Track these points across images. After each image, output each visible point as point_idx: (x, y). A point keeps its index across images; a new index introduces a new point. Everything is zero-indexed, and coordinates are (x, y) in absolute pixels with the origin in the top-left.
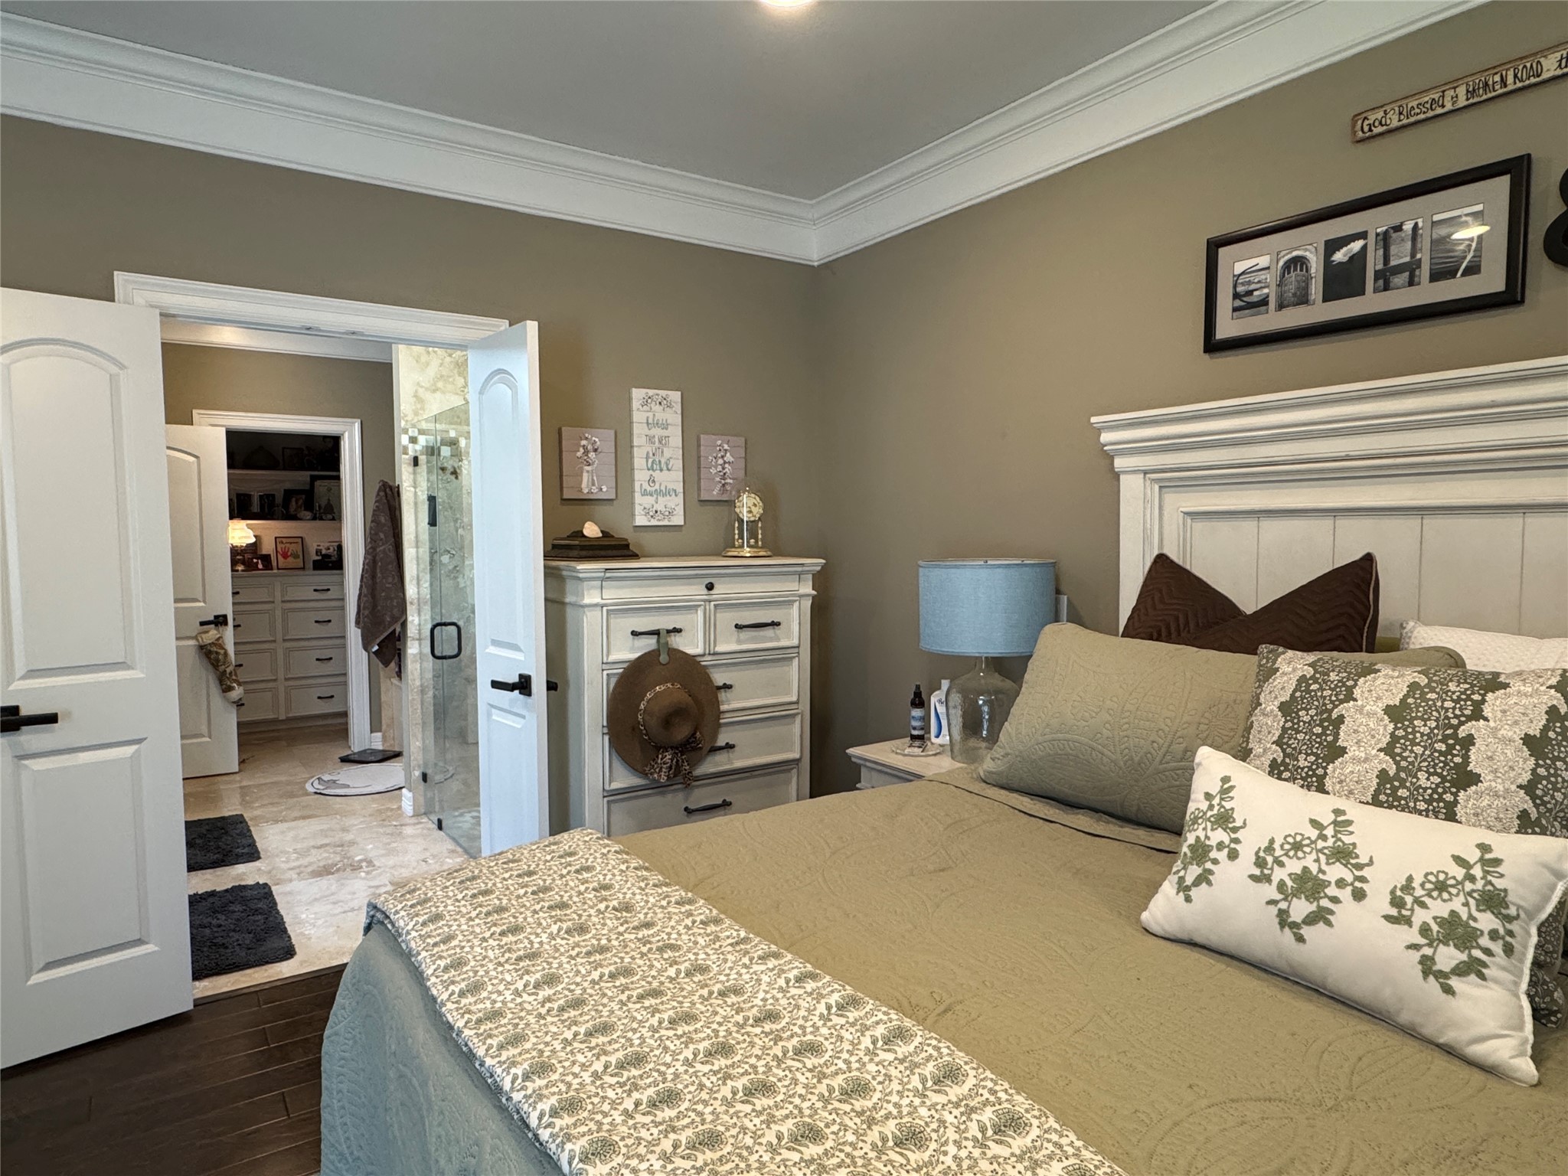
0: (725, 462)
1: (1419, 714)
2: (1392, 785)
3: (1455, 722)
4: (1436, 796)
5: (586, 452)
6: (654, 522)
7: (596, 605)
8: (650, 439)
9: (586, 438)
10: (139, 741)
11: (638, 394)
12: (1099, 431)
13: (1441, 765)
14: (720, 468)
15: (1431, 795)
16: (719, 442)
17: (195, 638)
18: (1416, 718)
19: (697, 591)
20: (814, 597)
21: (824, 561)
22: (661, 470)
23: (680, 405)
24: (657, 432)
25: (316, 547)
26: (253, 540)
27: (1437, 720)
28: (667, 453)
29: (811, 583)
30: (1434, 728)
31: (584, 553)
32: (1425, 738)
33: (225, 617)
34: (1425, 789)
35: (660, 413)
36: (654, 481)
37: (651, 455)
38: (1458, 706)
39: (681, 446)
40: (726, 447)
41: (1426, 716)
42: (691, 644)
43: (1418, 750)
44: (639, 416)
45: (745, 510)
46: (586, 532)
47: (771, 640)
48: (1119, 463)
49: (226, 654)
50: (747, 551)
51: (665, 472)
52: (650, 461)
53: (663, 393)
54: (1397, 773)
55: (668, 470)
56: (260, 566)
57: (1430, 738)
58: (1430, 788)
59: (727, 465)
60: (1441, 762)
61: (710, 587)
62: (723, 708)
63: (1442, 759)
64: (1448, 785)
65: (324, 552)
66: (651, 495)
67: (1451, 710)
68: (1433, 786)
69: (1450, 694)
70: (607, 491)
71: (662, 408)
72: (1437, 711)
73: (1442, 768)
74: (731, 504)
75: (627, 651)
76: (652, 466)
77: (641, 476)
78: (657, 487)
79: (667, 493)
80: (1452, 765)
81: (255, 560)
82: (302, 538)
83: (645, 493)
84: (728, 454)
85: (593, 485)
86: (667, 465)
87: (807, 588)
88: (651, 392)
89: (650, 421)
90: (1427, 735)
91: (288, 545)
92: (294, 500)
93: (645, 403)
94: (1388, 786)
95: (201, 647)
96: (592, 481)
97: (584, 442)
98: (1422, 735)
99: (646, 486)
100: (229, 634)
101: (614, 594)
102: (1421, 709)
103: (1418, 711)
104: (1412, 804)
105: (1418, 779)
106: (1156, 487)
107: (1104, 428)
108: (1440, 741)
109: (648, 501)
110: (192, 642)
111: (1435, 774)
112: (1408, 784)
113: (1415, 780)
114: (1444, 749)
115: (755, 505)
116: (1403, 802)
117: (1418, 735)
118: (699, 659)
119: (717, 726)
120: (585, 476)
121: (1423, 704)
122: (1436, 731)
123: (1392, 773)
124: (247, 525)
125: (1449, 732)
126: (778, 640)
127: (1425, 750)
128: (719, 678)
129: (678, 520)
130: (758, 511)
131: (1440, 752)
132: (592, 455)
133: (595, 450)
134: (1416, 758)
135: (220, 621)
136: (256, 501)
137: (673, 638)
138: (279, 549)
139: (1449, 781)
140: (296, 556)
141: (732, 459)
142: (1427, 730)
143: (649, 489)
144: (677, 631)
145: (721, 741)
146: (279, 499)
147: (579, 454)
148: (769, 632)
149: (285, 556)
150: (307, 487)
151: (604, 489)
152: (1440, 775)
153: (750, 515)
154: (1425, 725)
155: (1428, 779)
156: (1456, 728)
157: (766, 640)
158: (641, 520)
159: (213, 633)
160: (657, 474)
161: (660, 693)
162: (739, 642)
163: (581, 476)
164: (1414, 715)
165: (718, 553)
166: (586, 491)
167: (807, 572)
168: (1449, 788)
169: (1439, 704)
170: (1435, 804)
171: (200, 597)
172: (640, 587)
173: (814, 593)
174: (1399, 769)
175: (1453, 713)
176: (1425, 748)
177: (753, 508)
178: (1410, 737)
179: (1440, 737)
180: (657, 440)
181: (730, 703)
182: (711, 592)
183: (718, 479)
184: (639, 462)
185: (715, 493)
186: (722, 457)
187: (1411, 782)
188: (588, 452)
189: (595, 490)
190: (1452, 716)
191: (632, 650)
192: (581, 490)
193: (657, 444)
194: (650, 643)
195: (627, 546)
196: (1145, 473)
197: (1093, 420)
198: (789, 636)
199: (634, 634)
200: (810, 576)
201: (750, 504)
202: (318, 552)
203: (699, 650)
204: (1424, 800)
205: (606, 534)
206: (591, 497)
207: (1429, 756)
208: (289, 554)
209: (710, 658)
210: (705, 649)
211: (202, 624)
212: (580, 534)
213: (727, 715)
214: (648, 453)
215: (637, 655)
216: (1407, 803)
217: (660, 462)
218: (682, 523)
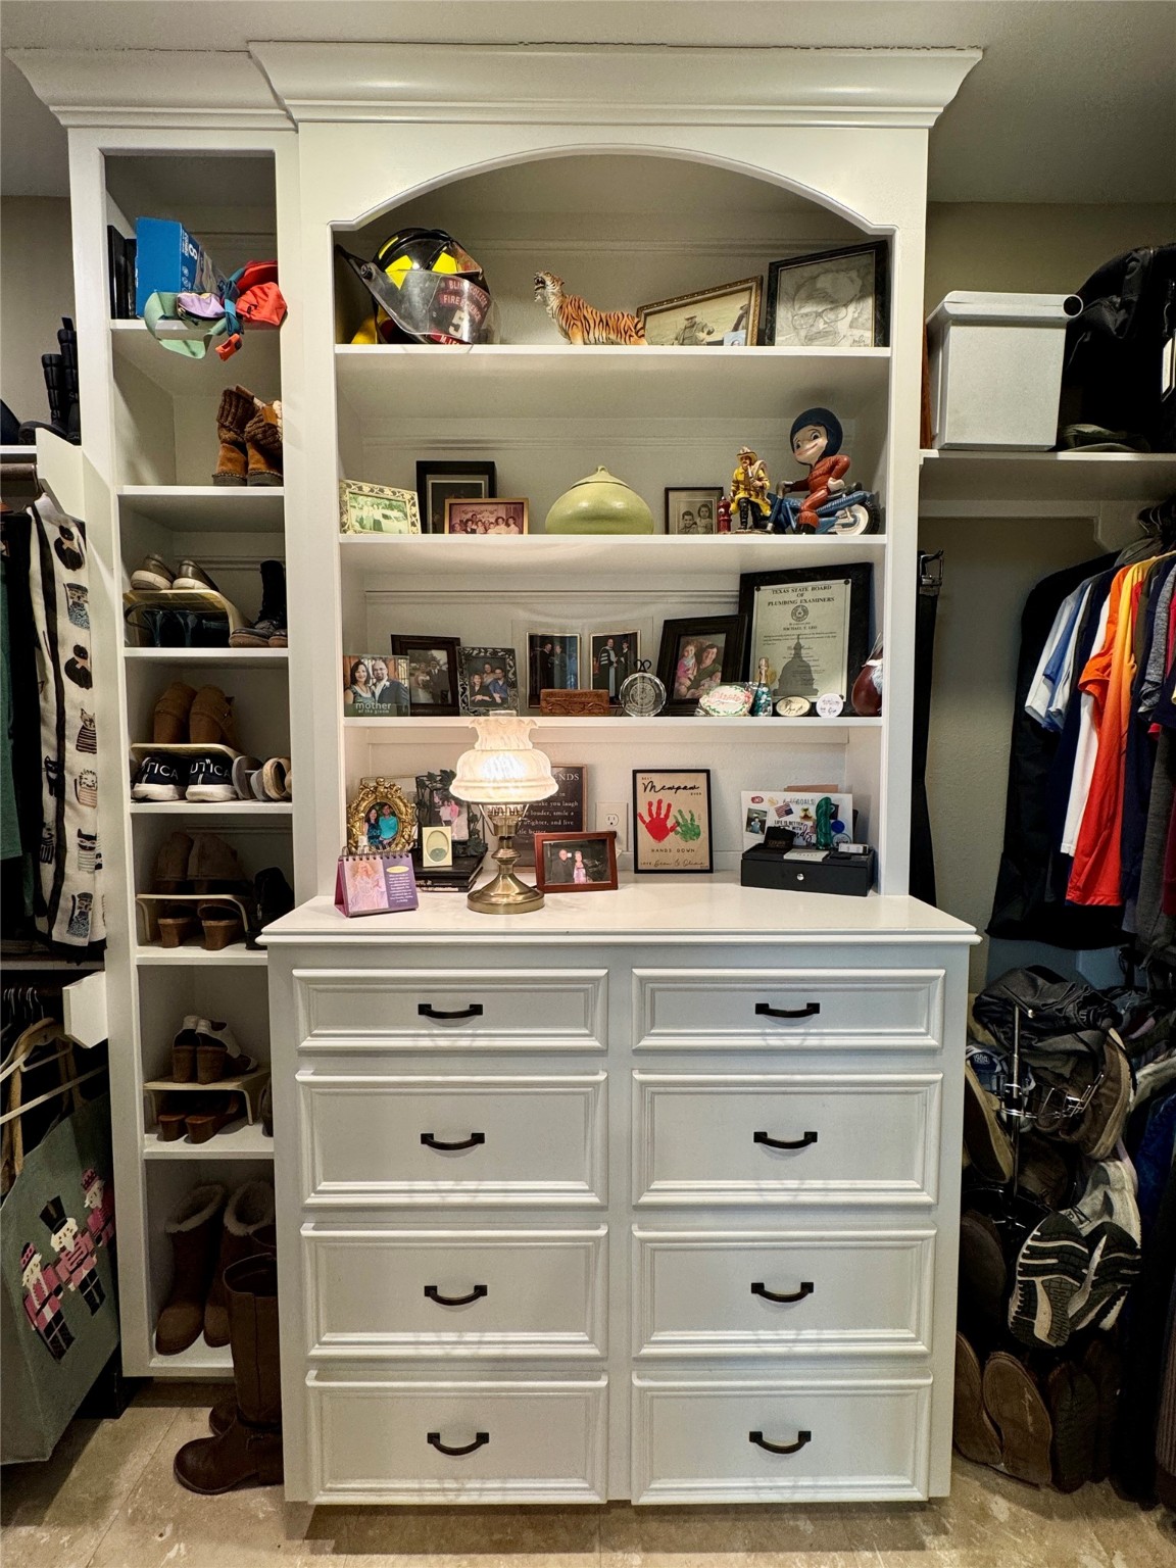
25: (747, 804)
56: (580, 876)
65: (771, 821)
81: (564, 855)
82: (708, 772)
91: (667, 797)
92: (691, 650)
124: (532, 734)
136: (584, 664)
138: (643, 809)
140: (691, 832)
146: (649, 646)
149: (659, 829)
150: (729, 610)
202: (753, 821)
208: (670, 823)
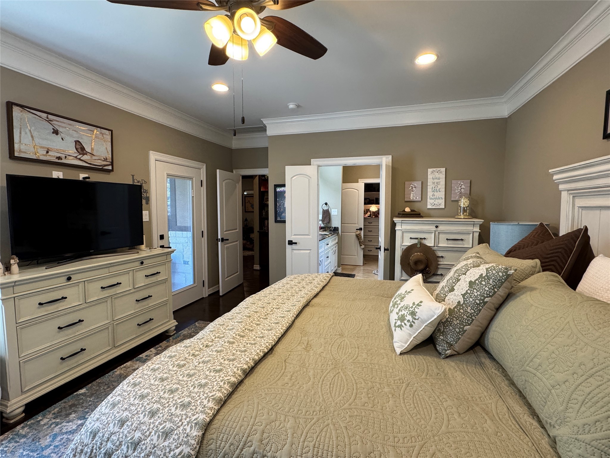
0: (461, 188)
1: (477, 288)
2: (460, 307)
3: (486, 295)
4: (470, 316)
5: (412, 188)
6: (433, 207)
7: (400, 230)
8: (434, 183)
9: (413, 184)
10: (310, 250)
11: (430, 170)
12: (552, 175)
13: (476, 308)
14: (459, 190)
15: (469, 315)
16: (459, 182)
17: (355, 233)
18: (475, 289)
19: (433, 228)
20: (480, 232)
21: (483, 221)
22: (437, 192)
23: (445, 172)
24: (436, 181)
26: (377, 210)
27: (481, 292)
28: (439, 187)
29: (479, 228)
30: (479, 295)
31: (403, 216)
32: (475, 297)
33: (362, 228)
34: (468, 313)
35: (437, 175)
36: (434, 195)
37: (434, 188)
38: (489, 291)
39: (444, 184)
40: (462, 183)
41: (478, 290)
42: (430, 243)
43: (471, 300)
44: (430, 176)
45: (462, 203)
46: (406, 210)
47: (461, 244)
48: (561, 187)
49: (361, 237)
50: (462, 216)
51: (438, 192)
52: (433, 189)
53: (439, 169)
54: (463, 304)
55: (440, 192)
57: (476, 297)
58: (470, 313)
59: (462, 189)
60: (476, 306)
61: (437, 227)
62: (440, 263)
63: (477, 306)
64: (475, 314)
66: (433, 199)
67: (486, 291)
68: (471, 313)
69: (489, 284)
70: (418, 198)
71: (438, 173)
72: (482, 289)
73: (476, 309)
74: (457, 201)
75: (408, 243)
76: (434, 191)
77: (430, 194)
78: (435, 197)
79: (439, 198)
80: (479, 309)
83: (431, 199)
84: (463, 186)
85: (414, 197)
86: (439, 190)
87: (477, 229)
88: (434, 169)
89: (434, 178)
90: (476, 296)
93: (432, 172)
94: (459, 307)
95: (356, 235)
96: (414, 195)
97: (412, 185)
98: (474, 295)
99: (431, 197)
100: (362, 232)
101: (405, 227)
102: (478, 286)
103: (477, 287)
104: (462, 315)
105: (468, 309)
106: (571, 196)
107: (555, 174)
108: (478, 300)
109: (432, 201)
110: (355, 234)
111: (473, 309)
112: (464, 309)
113: (466, 309)
114: (478, 303)
115: (466, 202)
116: (460, 314)
117: (473, 295)
118: (431, 248)
119: (437, 268)
120: (412, 195)
121: (480, 285)
122: (479, 296)
123: (462, 303)
125: (482, 298)
126: (464, 245)
127: (473, 301)
128: (440, 254)
129: (443, 206)
130: (467, 204)
131: (477, 303)
132: (414, 189)
133: (415, 187)
134: (469, 302)
135: (361, 229)
137: (424, 241)
139: (476, 313)
141: (464, 187)
142: (476, 294)
143: (432, 197)
144: (425, 239)
145: (439, 272)
147: (410, 189)
148: (460, 242)
151: (417, 198)
152: (474, 311)
153: (464, 205)
154: (476, 293)
155: (470, 310)
156: (485, 298)
157: (459, 245)
158: (429, 207)
159: (359, 232)
160: (435, 193)
161: (416, 255)
162: (447, 244)
163: (410, 194)
164: (475, 287)
165: (453, 217)
166: (412, 199)
167: (478, 224)
168: (475, 315)
169: (484, 287)
170: (469, 318)
171: (357, 223)
172: (413, 225)
173: (480, 231)
174: (464, 303)
175: (486, 292)
176: (473, 300)
177: (465, 203)
178: (471, 294)
179: (479, 299)
180: (436, 183)
181: (442, 262)
182: (437, 228)
183: (458, 194)
184: (429, 190)
185: (457, 198)
186: (460, 187)
187: (465, 309)
188: (413, 188)
189: (414, 198)
190: (486, 293)
191: (410, 242)
192: (410, 199)
193: (436, 184)
194: (416, 241)
195: (420, 214)
196: (568, 191)
197: (550, 171)
198: (469, 244)
199: (411, 238)
200: (479, 225)
201: (464, 202)
203: (433, 245)
204: (466, 316)
205: (412, 211)
206: (413, 200)
207: (473, 303)
209: (436, 248)
210: (434, 245)
211: (357, 229)
212: (404, 211)
213: (442, 265)
214: (432, 187)
215: (410, 244)
216: (461, 315)
217: (437, 189)
218: (444, 207)
